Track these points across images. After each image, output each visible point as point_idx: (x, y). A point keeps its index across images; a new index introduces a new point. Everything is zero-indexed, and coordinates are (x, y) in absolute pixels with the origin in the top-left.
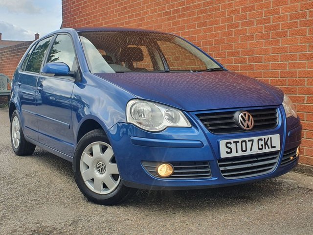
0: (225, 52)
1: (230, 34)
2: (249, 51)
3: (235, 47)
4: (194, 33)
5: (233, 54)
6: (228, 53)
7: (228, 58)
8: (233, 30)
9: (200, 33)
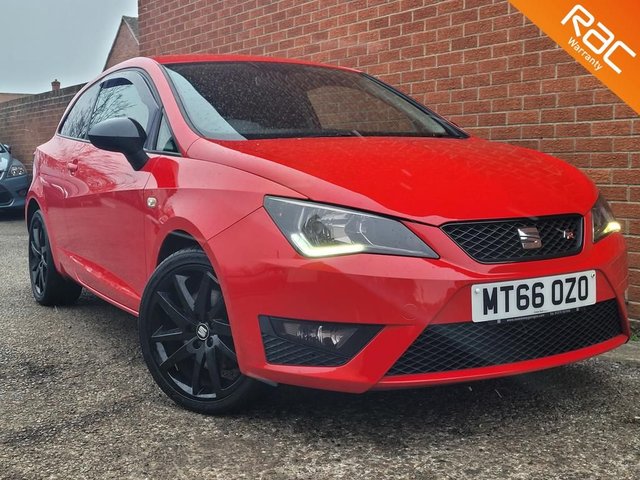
0: (519, 100)
1: (532, 60)
2: (579, 96)
3: (544, 89)
4: (444, 60)
5: (539, 102)
6: (526, 100)
7: (527, 112)
8: (540, 52)
9: (459, 60)
